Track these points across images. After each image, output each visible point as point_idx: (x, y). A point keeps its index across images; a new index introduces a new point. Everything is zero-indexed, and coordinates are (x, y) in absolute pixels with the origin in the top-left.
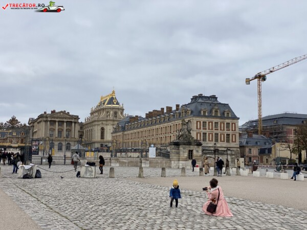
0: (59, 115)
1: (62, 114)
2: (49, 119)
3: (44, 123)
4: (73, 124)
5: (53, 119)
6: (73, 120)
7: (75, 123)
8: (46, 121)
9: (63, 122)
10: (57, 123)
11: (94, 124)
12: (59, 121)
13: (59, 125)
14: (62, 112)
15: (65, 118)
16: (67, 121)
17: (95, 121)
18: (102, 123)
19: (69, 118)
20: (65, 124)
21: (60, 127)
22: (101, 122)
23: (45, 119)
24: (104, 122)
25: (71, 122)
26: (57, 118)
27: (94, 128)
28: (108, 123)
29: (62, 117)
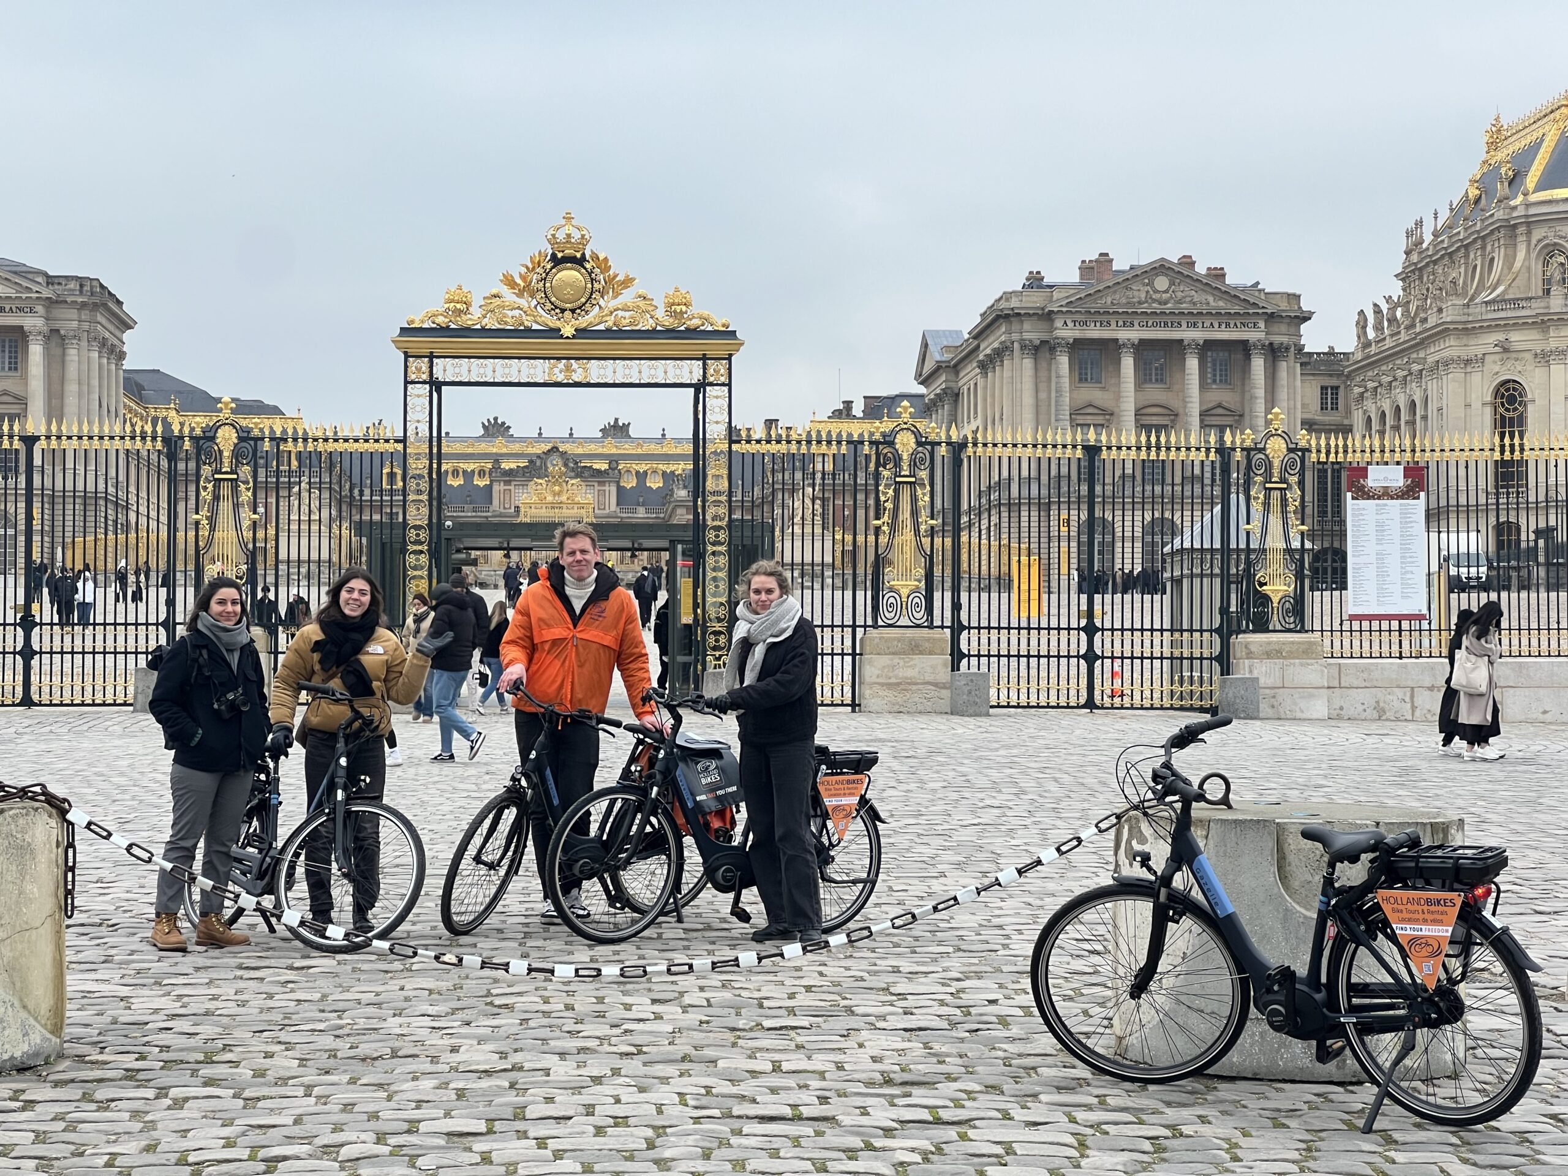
0: (1139, 292)
1: (1162, 283)
2: (1067, 332)
4: (1258, 364)
5: (1094, 332)
6: (1254, 335)
7: (1274, 353)
8: (1042, 350)
9: (1175, 349)
10: (1128, 363)
11: (1434, 354)
12: (1142, 348)
13: (1143, 376)
14: (1161, 268)
15: (1194, 318)
16: (1208, 343)
17: (1443, 332)
18: (1505, 349)
19: (1224, 318)
20: (1192, 363)
21: (1155, 393)
22: (1492, 339)
23: (1032, 333)
24: (1515, 337)
25: (1244, 348)
26: (1128, 318)
27: (1432, 386)
28: (1553, 344)
29: (1169, 305)
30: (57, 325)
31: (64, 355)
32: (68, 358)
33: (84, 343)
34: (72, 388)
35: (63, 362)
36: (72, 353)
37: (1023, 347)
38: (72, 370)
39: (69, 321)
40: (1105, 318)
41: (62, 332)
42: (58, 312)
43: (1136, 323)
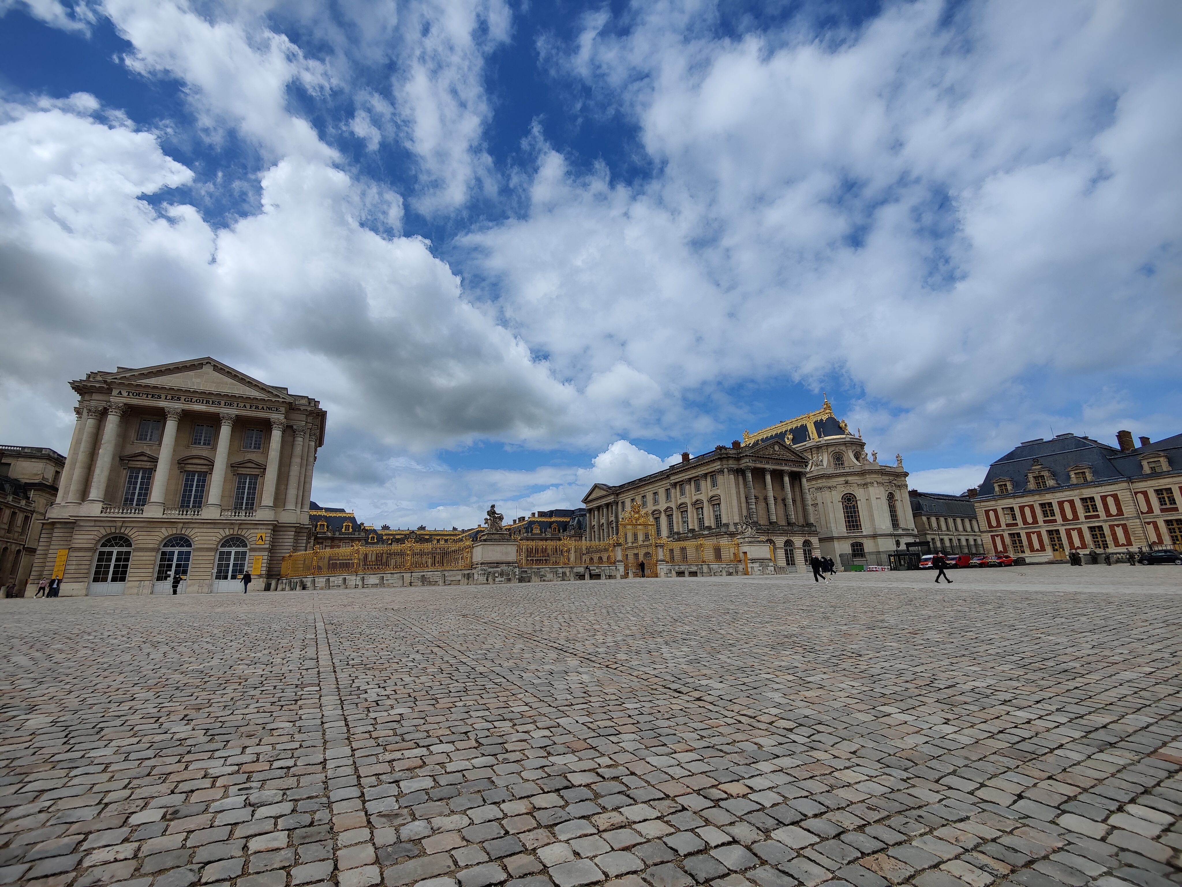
0: (770, 450)
1: (778, 447)
2: (750, 464)
3: (732, 477)
8: (740, 472)
9: (782, 473)
12: (773, 472)
13: (774, 484)
15: (786, 462)
18: (847, 483)
19: (794, 463)
20: (788, 479)
21: (777, 489)
22: (842, 479)
23: (733, 464)
24: (849, 478)
28: (869, 480)
29: (779, 456)
30: (291, 423)
31: (294, 441)
32: (297, 443)
33: (307, 436)
34: (296, 460)
35: (293, 445)
36: (299, 440)
37: (729, 471)
38: (298, 450)
39: (300, 421)
40: (762, 459)
41: (295, 427)
42: (294, 416)
43: (770, 462)
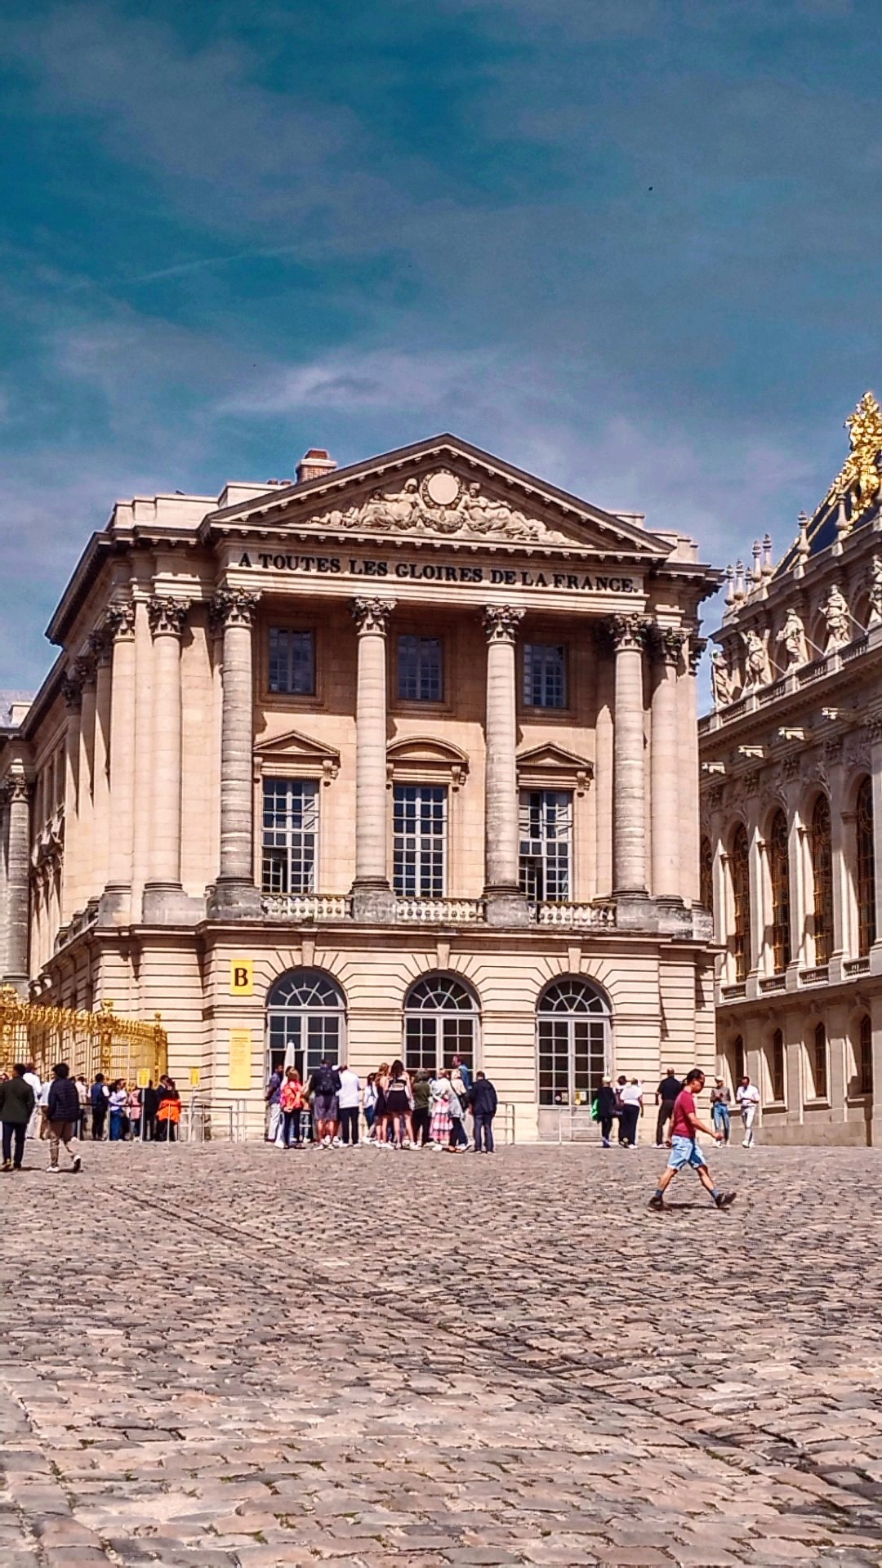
1: (443, 486)
2: (249, 580)
4: (629, 664)
5: (305, 583)
6: (626, 605)
7: (656, 647)
8: (196, 622)
10: (374, 650)
15: (508, 562)
19: (566, 567)
20: (502, 659)
23: (175, 585)
25: (600, 634)
26: (376, 558)
29: (459, 534)
37: (155, 615)
40: (329, 552)
43: (390, 566)
